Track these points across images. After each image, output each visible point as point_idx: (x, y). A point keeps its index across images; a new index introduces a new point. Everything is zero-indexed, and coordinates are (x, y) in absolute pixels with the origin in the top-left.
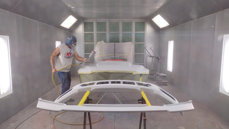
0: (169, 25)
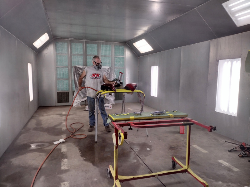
0: (153, 50)
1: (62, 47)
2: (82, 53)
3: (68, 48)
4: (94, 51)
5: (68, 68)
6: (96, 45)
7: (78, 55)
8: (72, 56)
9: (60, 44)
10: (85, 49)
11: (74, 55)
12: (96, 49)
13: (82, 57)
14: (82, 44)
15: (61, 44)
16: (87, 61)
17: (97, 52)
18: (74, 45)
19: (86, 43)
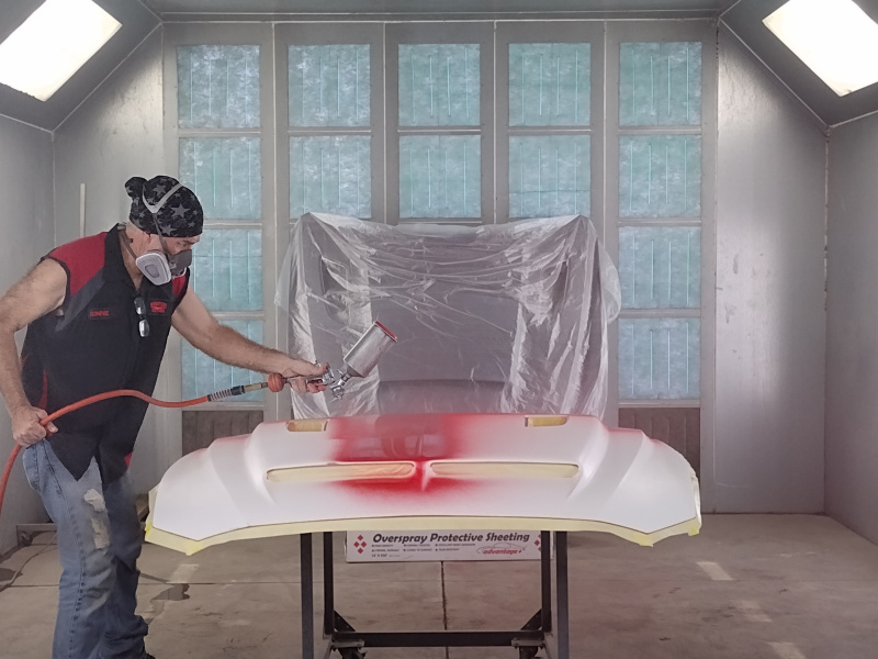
1: (221, 82)
2: (363, 115)
3: (263, 82)
4: (457, 96)
5: (258, 234)
6: (472, 52)
7: (332, 130)
8: (295, 143)
9: (207, 61)
10: (387, 85)
11: (307, 133)
12: (470, 81)
13: (367, 150)
14: (367, 47)
15: (212, 55)
16: (404, 173)
17: (476, 102)
18: (304, 63)
19: (398, 36)
